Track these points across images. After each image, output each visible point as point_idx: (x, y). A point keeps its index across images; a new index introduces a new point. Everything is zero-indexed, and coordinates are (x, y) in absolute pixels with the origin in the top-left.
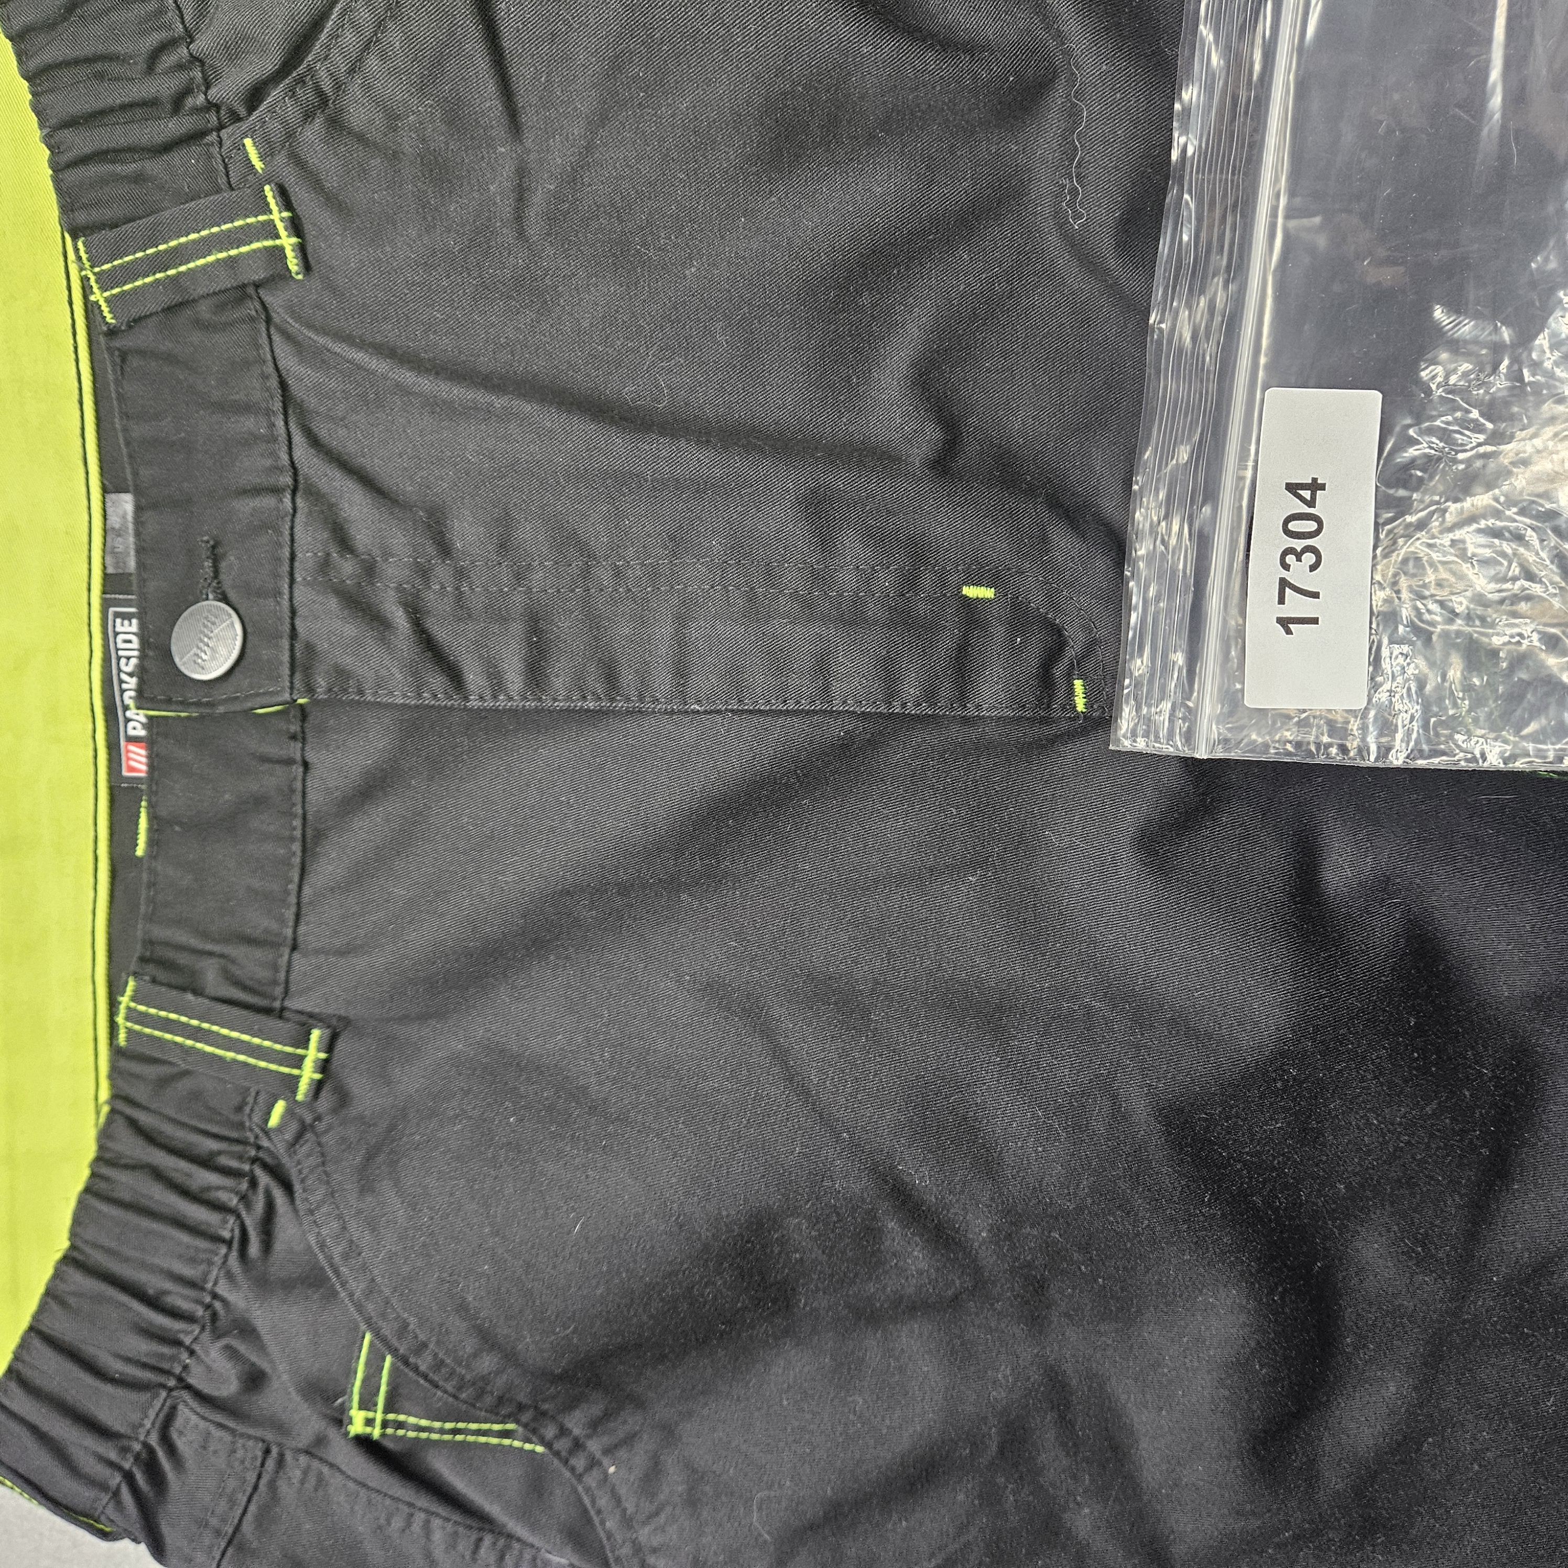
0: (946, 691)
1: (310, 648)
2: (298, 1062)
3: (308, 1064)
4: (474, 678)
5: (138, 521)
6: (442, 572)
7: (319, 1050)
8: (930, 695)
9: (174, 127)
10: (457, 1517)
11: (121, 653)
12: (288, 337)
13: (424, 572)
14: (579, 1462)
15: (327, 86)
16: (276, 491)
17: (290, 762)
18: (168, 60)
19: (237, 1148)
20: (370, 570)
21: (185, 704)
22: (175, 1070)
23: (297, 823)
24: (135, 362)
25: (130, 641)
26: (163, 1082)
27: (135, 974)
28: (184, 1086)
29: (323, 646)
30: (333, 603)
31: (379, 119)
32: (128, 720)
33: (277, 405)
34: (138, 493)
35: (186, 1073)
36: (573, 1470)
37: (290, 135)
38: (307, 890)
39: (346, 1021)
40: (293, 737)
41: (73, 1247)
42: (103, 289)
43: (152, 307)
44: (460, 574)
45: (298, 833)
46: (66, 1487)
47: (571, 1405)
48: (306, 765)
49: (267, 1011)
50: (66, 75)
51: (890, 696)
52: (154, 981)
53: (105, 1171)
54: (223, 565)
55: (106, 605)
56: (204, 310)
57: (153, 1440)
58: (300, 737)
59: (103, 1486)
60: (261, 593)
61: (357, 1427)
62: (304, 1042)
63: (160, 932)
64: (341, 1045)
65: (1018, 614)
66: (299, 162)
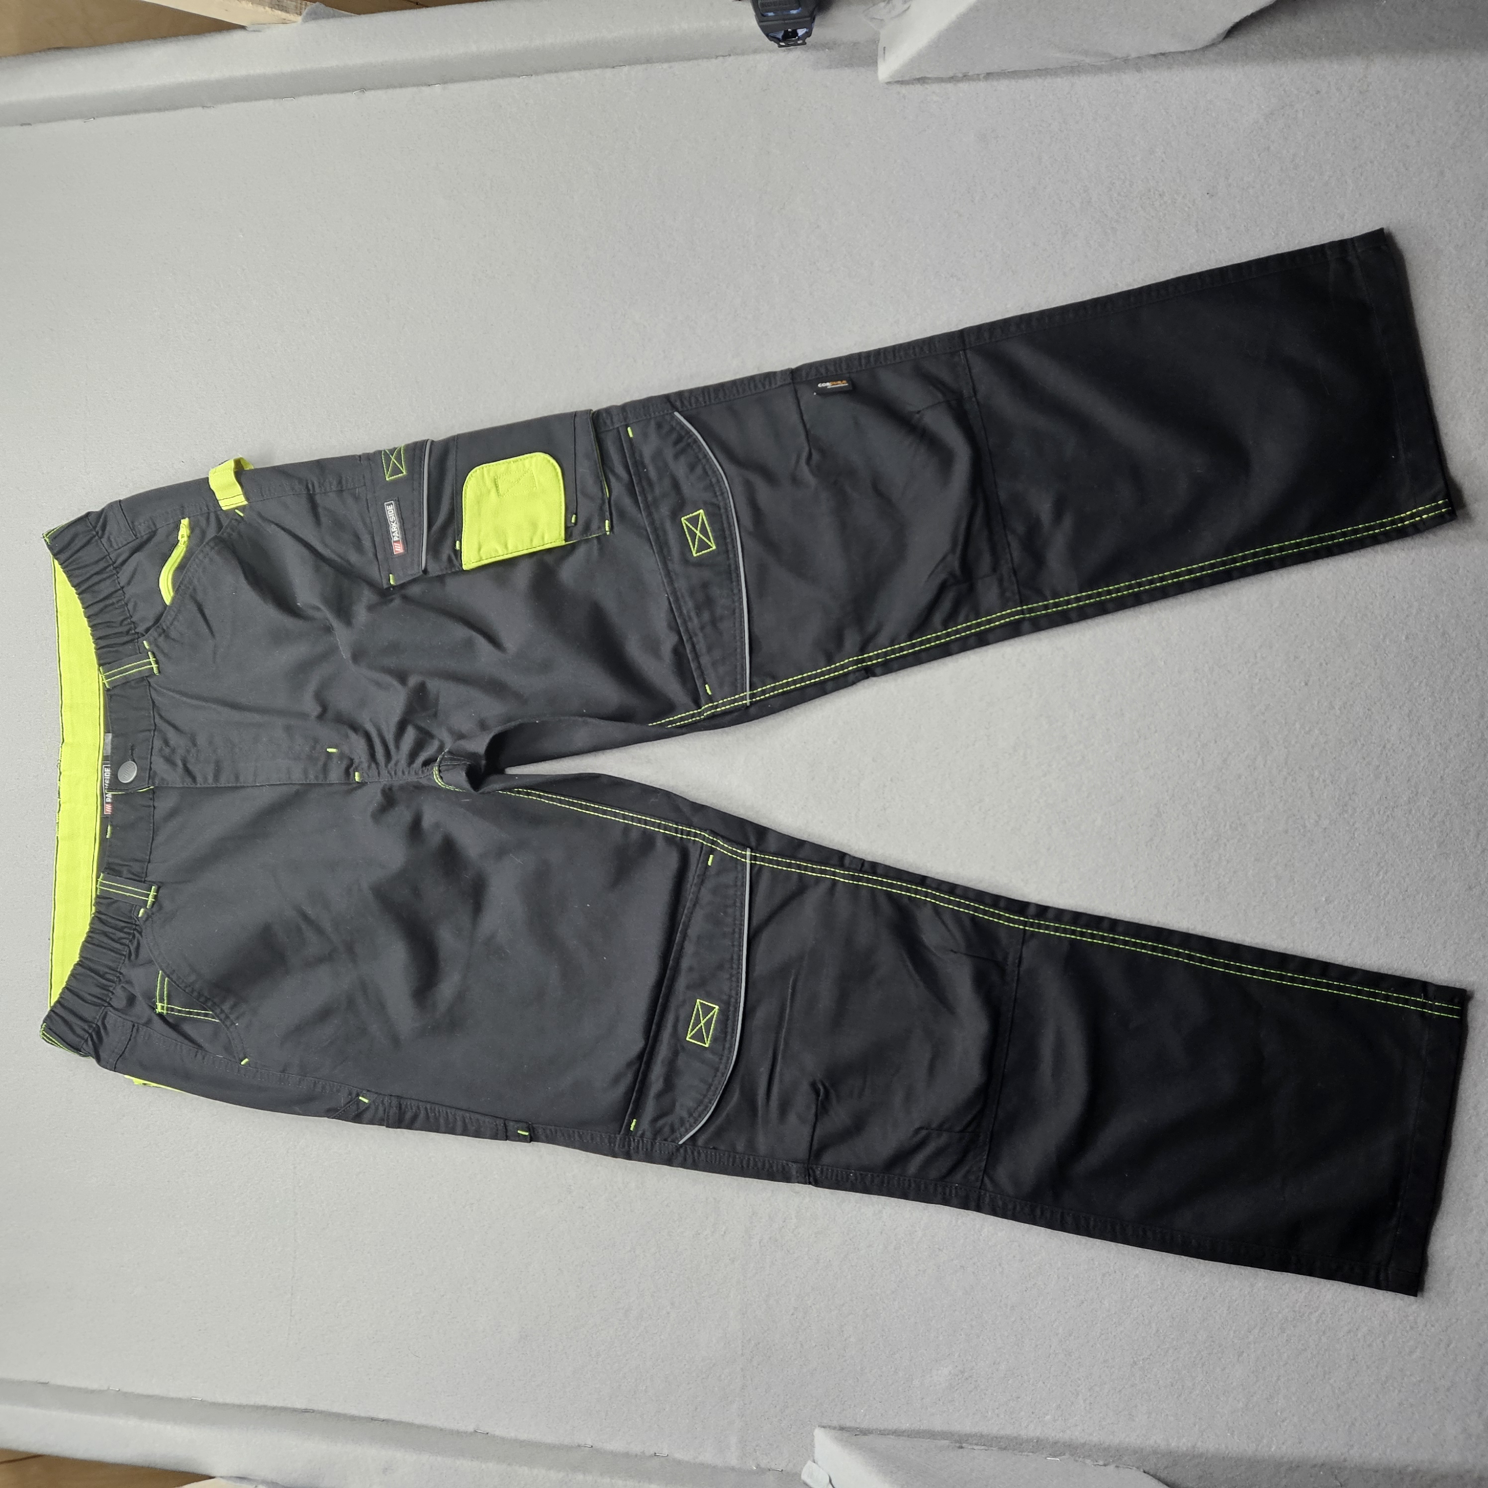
0: (321, 776)
1: (155, 773)
2: (148, 896)
3: (150, 897)
4: (199, 779)
5: (112, 741)
6: (193, 750)
7: (154, 892)
8: (316, 777)
9: (126, 639)
10: (190, 1044)
12: (155, 689)
13: (188, 751)
14: (228, 1023)
15: (165, 628)
16: (150, 730)
17: (149, 806)
18: (126, 622)
19: (130, 925)
20: (173, 751)
21: (121, 790)
22: (114, 901)
23: (151, 825)
24: (114, 697)
25: (108, 774)
26: (109, 905)
27: (103, 872)
28: (115, 905)
29: (158, 772)
30: (162, 760)
31: (178, 635)
32: (106, 797)
33: (151, 708)
34: (113, 732)
35: (117, 901)
36: (226, 1026)
37: (155, 640)
38: (154, 844)
39: (163, 883)
40: (151, 799)
41: (80, 961)
42: (107, 679)
43: (119, 683)
44: (198, 751)
45: (152, 828)
46: (71, 1037)
47: (223, 1001)
48: (154, 807)
49: (141, 881)
50: (100, 626)
51: (306, 778)
52: (110, 874)
53: (91, 934)
54: (134, 752)
55: (103, 764)
56: (133, 683)
57: (99, 1023)
58: (153, 799)
59: (82, 1038)
60: (143, 758)
61: (159, 1010)
62: (150, 890)
63: (111, 860)
64: (161, 891)
65: (341, 756)
66: (157, 646)
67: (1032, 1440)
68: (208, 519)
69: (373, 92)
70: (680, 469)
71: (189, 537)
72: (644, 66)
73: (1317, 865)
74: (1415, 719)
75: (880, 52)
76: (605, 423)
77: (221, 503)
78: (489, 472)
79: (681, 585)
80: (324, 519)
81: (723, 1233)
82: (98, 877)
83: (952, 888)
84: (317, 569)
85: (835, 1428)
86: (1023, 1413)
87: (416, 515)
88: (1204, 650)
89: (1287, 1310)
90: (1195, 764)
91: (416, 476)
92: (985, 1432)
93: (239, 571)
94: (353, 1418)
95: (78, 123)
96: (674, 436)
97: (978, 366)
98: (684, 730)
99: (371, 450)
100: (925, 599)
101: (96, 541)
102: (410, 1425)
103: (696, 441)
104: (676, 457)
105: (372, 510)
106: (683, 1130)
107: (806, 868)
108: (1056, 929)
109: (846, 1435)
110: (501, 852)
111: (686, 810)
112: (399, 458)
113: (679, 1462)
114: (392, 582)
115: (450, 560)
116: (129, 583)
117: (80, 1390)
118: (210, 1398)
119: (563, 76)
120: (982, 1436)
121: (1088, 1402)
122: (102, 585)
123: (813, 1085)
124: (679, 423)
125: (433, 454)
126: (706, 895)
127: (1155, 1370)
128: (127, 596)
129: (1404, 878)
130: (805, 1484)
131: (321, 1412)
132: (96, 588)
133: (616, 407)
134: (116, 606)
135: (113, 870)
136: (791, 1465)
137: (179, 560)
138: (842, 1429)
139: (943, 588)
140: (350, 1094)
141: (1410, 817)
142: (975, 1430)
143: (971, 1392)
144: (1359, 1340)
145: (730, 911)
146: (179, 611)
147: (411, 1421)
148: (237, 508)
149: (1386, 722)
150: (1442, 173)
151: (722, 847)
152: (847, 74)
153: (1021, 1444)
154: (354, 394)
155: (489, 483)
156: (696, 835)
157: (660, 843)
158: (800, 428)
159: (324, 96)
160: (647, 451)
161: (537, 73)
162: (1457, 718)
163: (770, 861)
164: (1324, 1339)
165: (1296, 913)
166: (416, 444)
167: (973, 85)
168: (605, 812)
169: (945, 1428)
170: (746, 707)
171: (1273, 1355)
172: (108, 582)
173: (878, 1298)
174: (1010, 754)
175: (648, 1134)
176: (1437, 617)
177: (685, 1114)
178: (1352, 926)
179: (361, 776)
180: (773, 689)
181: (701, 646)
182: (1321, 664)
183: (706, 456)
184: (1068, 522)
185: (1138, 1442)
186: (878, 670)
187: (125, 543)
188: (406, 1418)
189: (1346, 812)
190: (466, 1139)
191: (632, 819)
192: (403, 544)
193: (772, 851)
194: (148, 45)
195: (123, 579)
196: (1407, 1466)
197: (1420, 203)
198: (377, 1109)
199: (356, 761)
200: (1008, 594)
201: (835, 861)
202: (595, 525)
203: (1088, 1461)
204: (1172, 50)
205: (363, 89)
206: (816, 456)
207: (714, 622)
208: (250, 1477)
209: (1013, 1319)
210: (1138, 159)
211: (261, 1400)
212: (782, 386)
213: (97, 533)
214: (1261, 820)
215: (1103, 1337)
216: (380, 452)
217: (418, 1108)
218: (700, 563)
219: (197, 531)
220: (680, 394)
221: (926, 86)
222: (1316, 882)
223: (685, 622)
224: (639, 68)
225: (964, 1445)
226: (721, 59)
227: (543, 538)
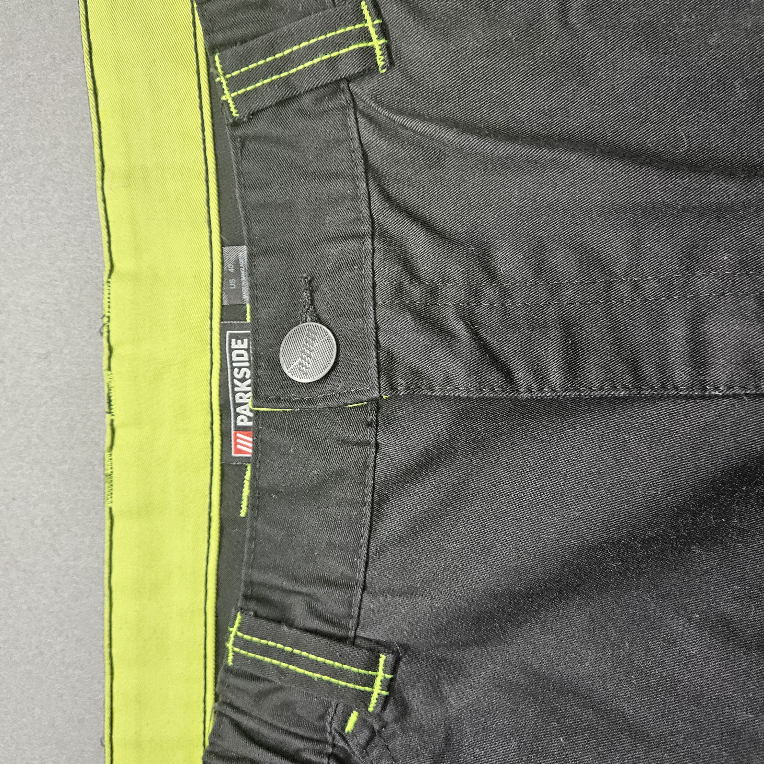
1: (391, 356)
2: (370, 682)
4: (522, 374)
5: (252, 265)
6: (490, 293)
7: (385, 672)
11: (234, 364)
16: (359, 236)
20: (433, 293)
22: (274, 685)
23: (369, 491)
25: (242, 355)
29: (401, 353)
30: (409, 319)
32: (237, 415)
33: (360, 170)
34: (251, 245)
39: (405, 648)
40: (369, 425)
42: (231, 91)
45: (368, 499)
48: (377, 446)
52: (256, 615)
54: (317, 295)
55: (224, 329)
58: (375, 425)
60: (350, 314)
62: (374, 666)
63: (259, 576)
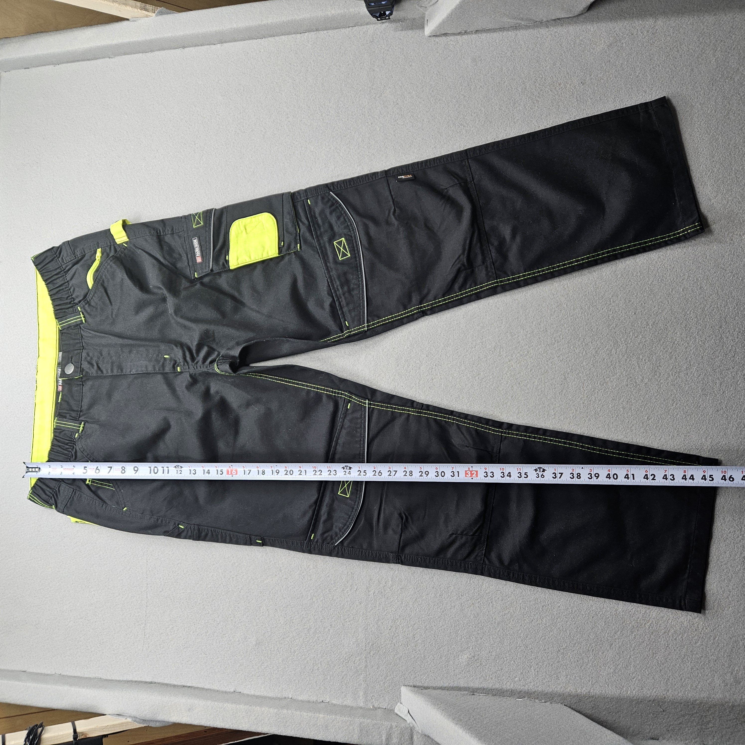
0: (161, 369)
1: (83, 369)
3: (81, 428)
4: (105, 372)
5: (62, 355)
6: (101, 358)
7: (83, 425)
8: (159, 370)
9: (69, 306)
10: (100, 500)
12: (83, 330)
13: (99, 358)
14: (119, 490)
15: (88, 300)
16: (80, 349)
17: (80, 385)
18: (69, 298)
19: (71, 442)
20: (92, 358)
21: (66, 377)
22: (62, 430)
24: (63, 334)
25: (60, 370)
26: (61, 433)
27: (57, 417)
28: (64, 433)
29: (85, 369)
30: (86, 363)
31: (95, 304)
32: (59, 383)
33: (81, 339)
34: (63, 351)
35: (64, 430)
36: (117, 491)
37: (84, 306)
38: (82, 403)
39: (87, 421)
42: (60, 325)
43: (66, 327)
44: (103, 358)
49: (76, 420)
50: (56, 300)
51: (155, 370)
53: (52, 447)
54: (72, 359)
55: (57, 367)
56: (72, 327)
58: (82, 382)
60: (77, 362)
62: (81, 424)
63: (61, 411)
64: (86, 425)
65: (171, 359)
66: (85, 309)
67: (509, 690)
68: (110, 248)
69: (188, 48)
70: (333, 219)
71: (101, 257)
72: (315, 32)
73: (642, 402)
74: (689, 329)
75: (426, 22)
76: (297, 198)
77: (116, 241)
78: (242, 222)
79: (334, 273)
80: (165, 248)
81: (355, 590)
82: (54, 419)
83: (466, 416)
84: (160, 270)
85: (411, 686)
86: (504, 677)
87: (208, 244)
88: (585, 299)
89: (633, 622)
90: (582, 354)
91: (207, 225)
92: (486, 687)
93: (124, 271)
94: (174, 686)
95: (51, 67)
96: (330, 203)
97: (474, 166)
98: (335, 343)
99: (186, 214)
100: (450, 277)
101: (56, 260)
102: (203, 689)
103: (340, 205)
104: (331, 213)
105: (187, 242)
106: (337, 538)
107: (395, 408)
108: (517, 435)
109: (416, 689)
110: (248, 405)
111: (336, 381)
112: (199, 217)
113: (335, 705)
114: (196, 276)
115: (223, 264)
116: (71, 279)
117: (41, 674)
118: (105, 677)
119: (277, 38)
120: (484, 689)
121: (536, 671)
122: (58, 281)
123: (400, 515)
124: (333, 197)
125: (216, 215)
126: (347, 423)
127: (569, 654)
128: (70, 285)
129: (685, 407)
130: (397, 714)
131: (159, 683)
132: (55, 282)
133: (302, 190)
134: (65, 290)
135: (61, 415)
136: (390, 706)
137: (96, 268)
138: (414, 687)
139: (459, 272)
140: (175, 524)
141: (687, 377)
142: (480, 686)
143: (478, 667)
144: (670, 637)
145: (358, 430)
146: (95, 292)
147: (203, 687)
148: (124, 243)
149: (674, 331)
150: (692, 70)
151: (355, 399)
152: (410, 33)
153: (504, 693)
154: (179, 188)
155: (243, 228)
156: (342, 394)
157: (324, 399)
158: (390, 198)
159: (166, 51)
160: (317, 211)
161: (265, 37)
162: (708, 328)
163: (378, 405)
164: (652, 636)
165: (633, 425)
166: (208, 210)
167: (469, 36)
168: (298, 384)
169: (466, 685)
170: (365, 331)
171: (627, 645)
172: (61, 279)
173: (432, 620)
174: (492, 351)
175: (320, 541)
176: (697, 279)
177: (337, 530)
178: (661, 431)
179: (181, 369)
180: (378, 322)
181: (344, 303)
182: (642, 304)
183: (345, 212)
184: (518, 239)
185: (562, 690)
186: (429, 312)
187: (69, 260)
188: (200, 686)
189: (656, 375)
190: (230, 545)
191: (311, 387)
192: (201, 257)
193: (379, 400)
194: (84, 29)
195: (68, 278)
196: (696, 700)
197: (682, 84)
198: (188, 531)
199: (178, 361)
200: (490, 274)
201: (409, 404)
202: (292, 246)
203: (537, 701)
204: (563, 17)
205: (184, 47)
206: (398, 211)
207: (349, 291)
208: (123, 714)
209: (498, 630)
210: (548, 68)
211: (130, 678)
212: (381, 178)
213: (57, 256)
214: (615, 380)
215: (543, 638)
216: (191, 215)
217: (208, 530)
218: (343, 263)
219: (105, 254)
220: (333, 183)
221: (447, 37)
222: (643, 410)
223: (335, 292)
224: (313, 33)
225: (475, 694)
226: (351, 28)
227: (268, 253)
